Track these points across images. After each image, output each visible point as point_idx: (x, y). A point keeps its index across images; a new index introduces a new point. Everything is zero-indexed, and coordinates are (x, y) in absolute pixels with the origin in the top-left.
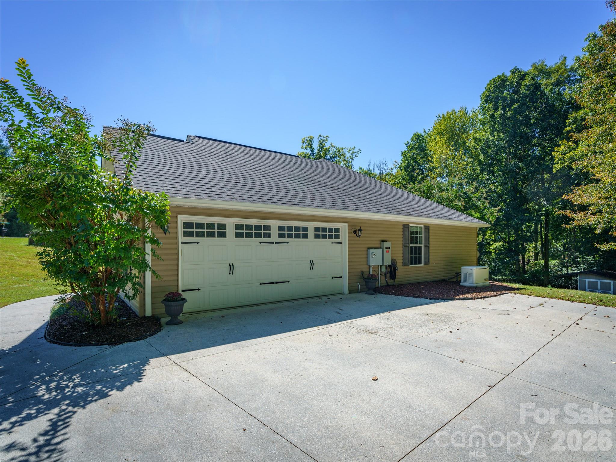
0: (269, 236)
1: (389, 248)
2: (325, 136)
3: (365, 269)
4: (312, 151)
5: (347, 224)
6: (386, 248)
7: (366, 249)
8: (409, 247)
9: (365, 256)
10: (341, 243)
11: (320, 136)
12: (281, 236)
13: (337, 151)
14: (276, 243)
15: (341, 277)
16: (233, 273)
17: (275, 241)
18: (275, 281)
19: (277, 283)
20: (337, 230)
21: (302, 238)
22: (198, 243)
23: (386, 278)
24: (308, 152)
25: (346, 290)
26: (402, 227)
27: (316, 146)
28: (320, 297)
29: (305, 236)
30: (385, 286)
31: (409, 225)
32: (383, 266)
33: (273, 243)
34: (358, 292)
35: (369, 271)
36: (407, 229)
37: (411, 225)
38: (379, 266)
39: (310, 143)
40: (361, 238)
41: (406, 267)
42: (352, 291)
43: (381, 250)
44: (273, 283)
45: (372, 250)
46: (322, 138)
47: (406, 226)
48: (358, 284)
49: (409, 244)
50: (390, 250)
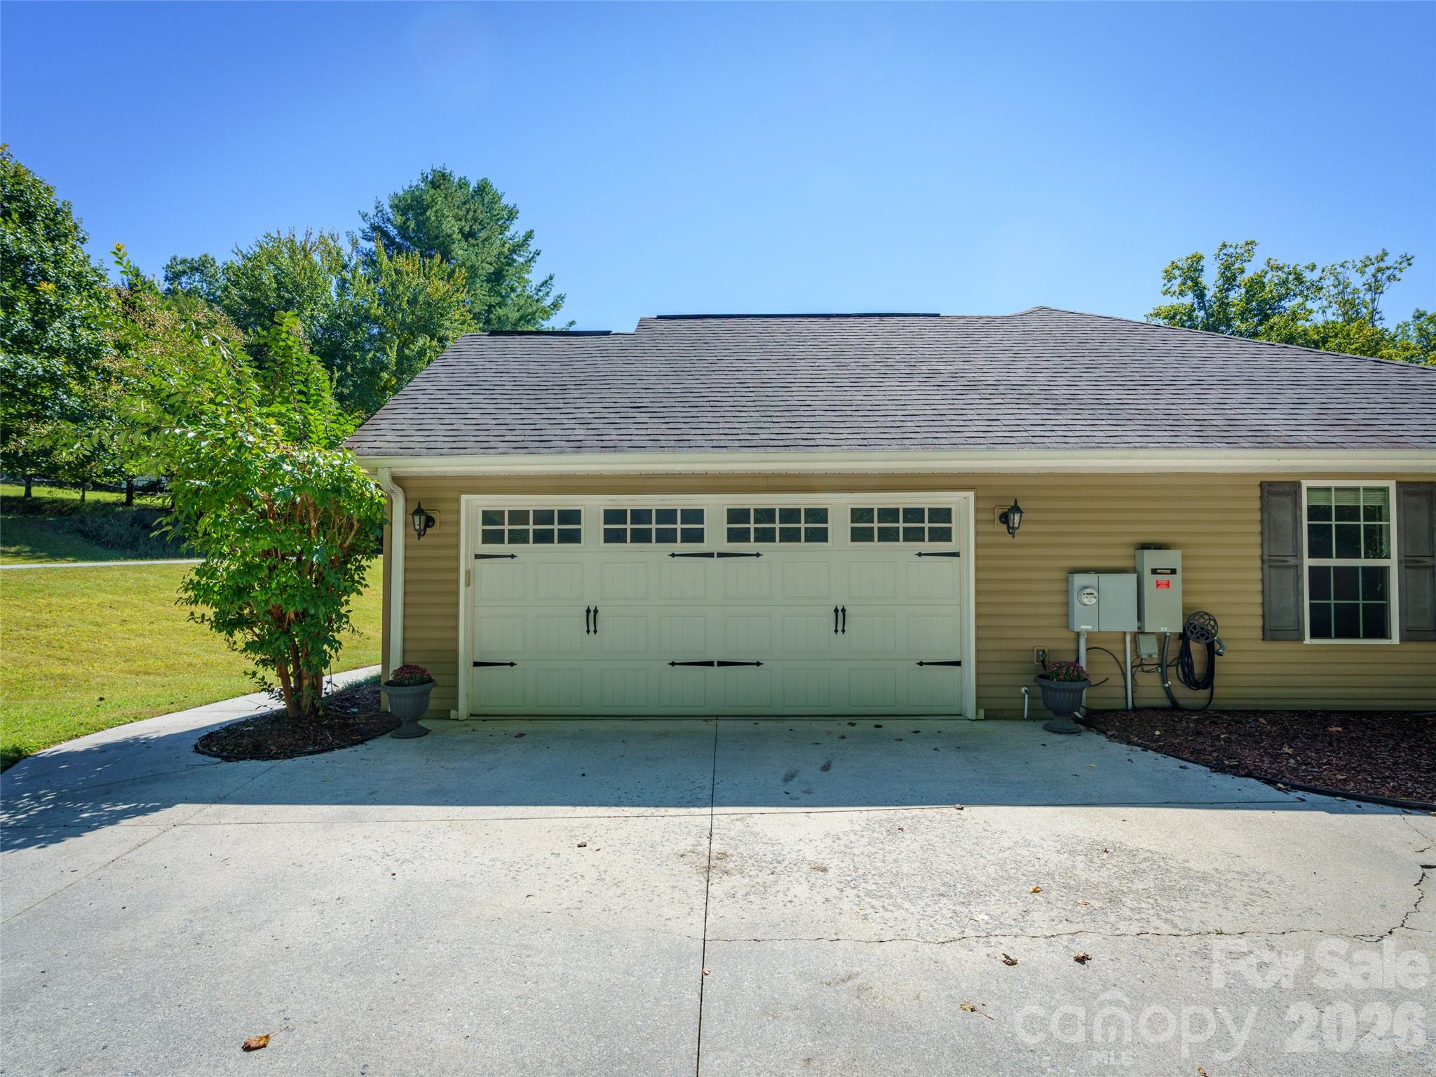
0: (697, 536)
1: (1173, 571)
2: (1241, 243)
3: (1055, 641)
4: (1200, 295)
5: (971, 495)
6: (1154, 572)
7: (1060, 575)
8: (1297, 568)
9: (1058, 599)
10: (956, 555)
11: (1225, 246)
12: (734, 536)
13: (1291, 277)
14: (721, 555)
15: (958, 664)
16: (595, 632)
17: (715, 550)
18: (716, 658)
19: (721, 664)
20: (943, 514)
21: (807, 540)
22: (513, 556)
23: (1164, 680)
24: (1189, 299)
25: (970, 709)
26: (1257, 492)
27: (1211, 279)
28: (852, 718)
29: (819, 536)
30: (1163, 709)
31: (1298, 485)
32: (1142, 638)
33: (711, 555)
34: (1021, 718)
35: (1078, 651)
36: (1288, 501)
37: (1306, 484)
38: (1125, 633)
39: (1191, 275)
40: (1018, 539)
41: (1282, 648)
42: (992, 712)
43: (1133, 577)
44: (711, 664)
45: (1079, 580)
46: (1231, 250)
47: (1275, 489)
48: (1023, 690)
49: (1297, 554)
50: (1176, 580)
